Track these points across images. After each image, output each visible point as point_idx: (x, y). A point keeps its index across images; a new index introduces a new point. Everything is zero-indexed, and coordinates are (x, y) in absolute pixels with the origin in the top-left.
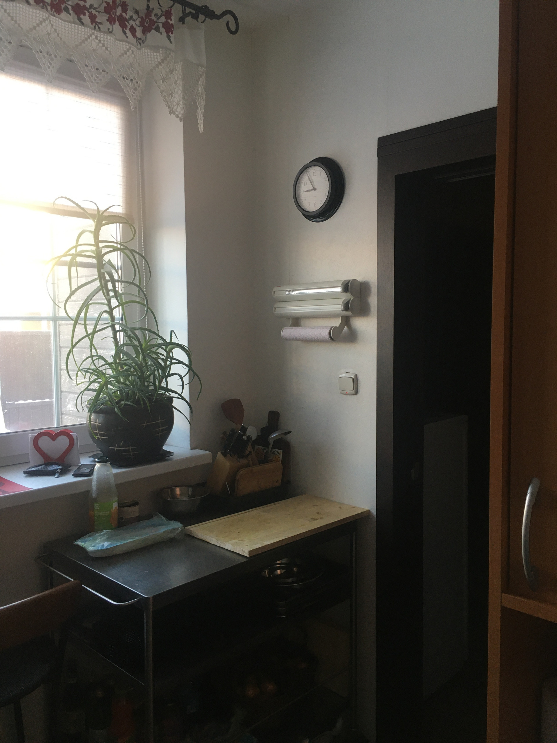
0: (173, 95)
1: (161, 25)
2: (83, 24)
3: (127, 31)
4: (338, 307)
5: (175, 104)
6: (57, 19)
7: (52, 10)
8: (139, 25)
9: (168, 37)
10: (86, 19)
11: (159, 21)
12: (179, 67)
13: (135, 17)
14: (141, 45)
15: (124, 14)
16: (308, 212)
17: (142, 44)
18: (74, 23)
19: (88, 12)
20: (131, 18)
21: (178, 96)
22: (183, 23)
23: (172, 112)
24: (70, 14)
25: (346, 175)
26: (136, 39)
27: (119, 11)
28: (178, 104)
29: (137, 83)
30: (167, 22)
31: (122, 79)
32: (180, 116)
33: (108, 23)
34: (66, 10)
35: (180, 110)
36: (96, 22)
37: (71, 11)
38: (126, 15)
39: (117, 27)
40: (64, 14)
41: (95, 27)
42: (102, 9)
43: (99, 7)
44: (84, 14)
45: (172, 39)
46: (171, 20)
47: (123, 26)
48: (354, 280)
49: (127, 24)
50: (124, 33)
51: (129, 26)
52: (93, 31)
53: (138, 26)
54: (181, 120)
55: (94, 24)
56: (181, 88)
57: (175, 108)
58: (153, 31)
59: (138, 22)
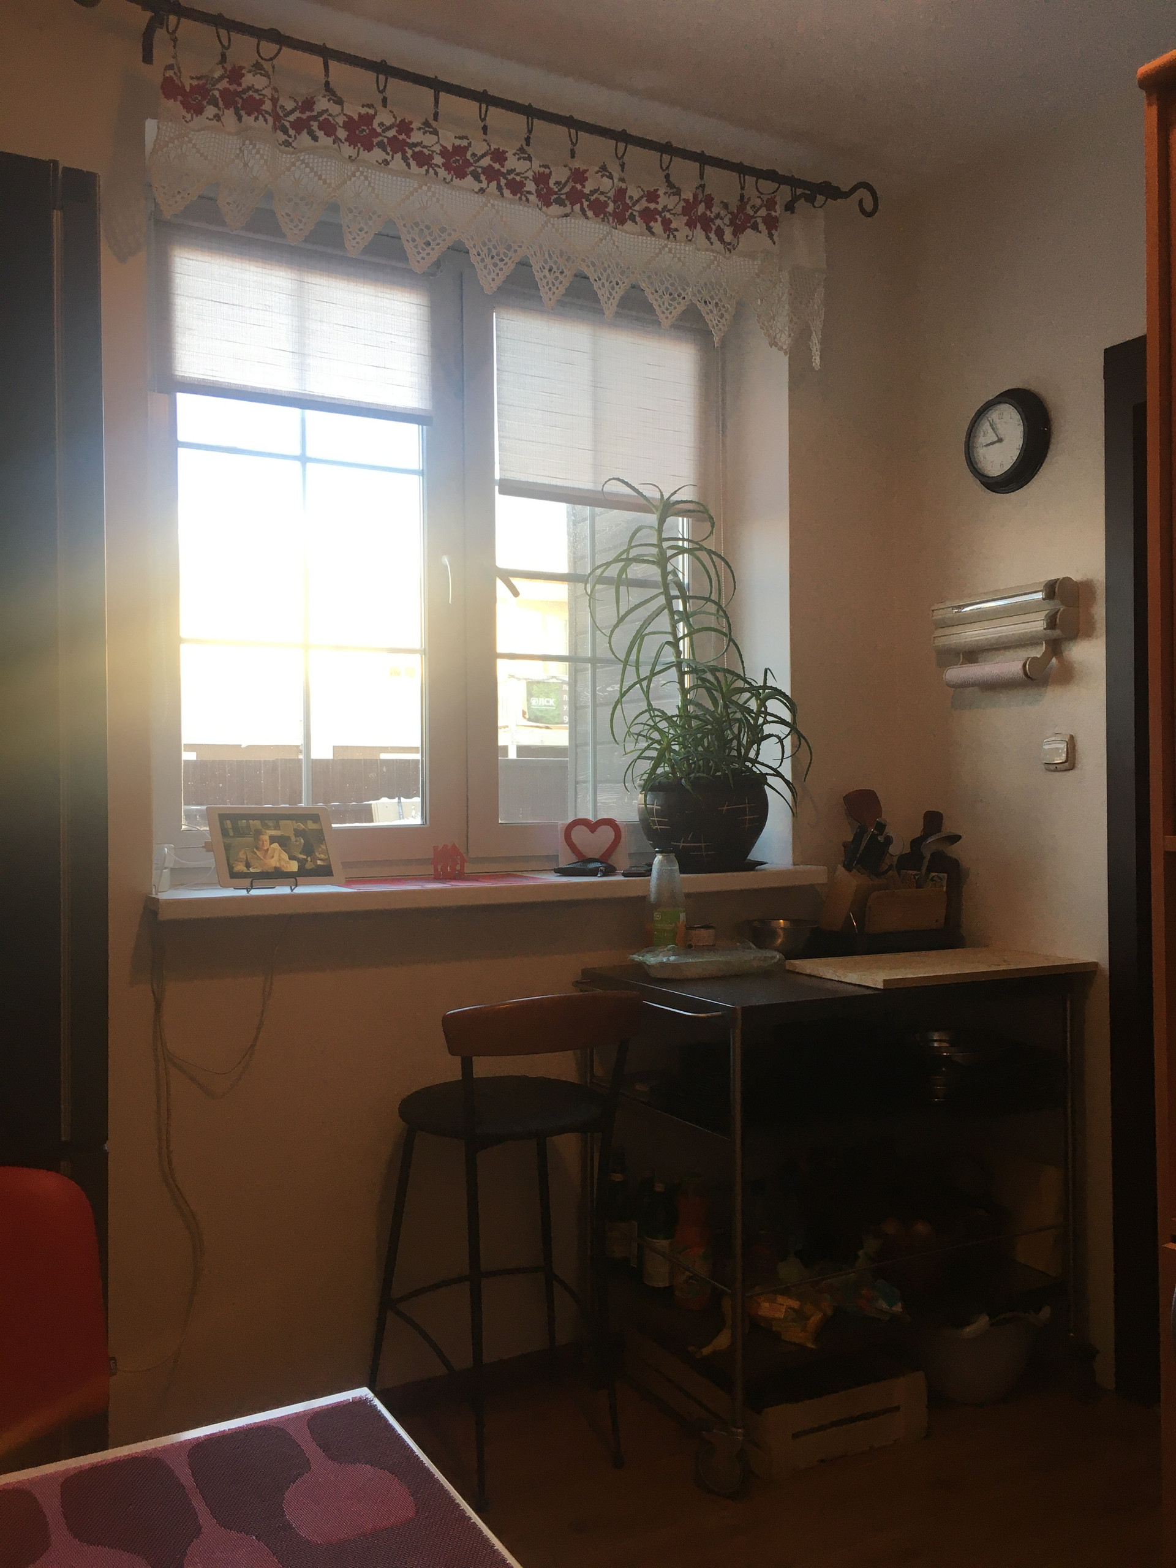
0: (776, 318)
1: (759, 220)
2: (653, 234)
3: (712, 236)
4: (1037, 624)
5: (778, 330)
6: (620, 232)
7: (613, 221)
8: (728, 224)
9: (771, 236)
10: (657, 227)
11: (759, 214)
12: (785, 276)
13: (723, 213)
14: (730, 252)
15: (708, 213)
16: (988, 477)
17: (732, 251)
18: (642, 235)
19: (661, 217)
20: (718, 216)
21: (782, 321)
22: (793, 212)
23: (773, 343)
24: (636, 223)
25: (1053, 414)
26: (724, 244)
27: (701, 208)
28: (781, 331)
29: (724, 307)
30: (769, 215)
31: (704, 305)
32: (785, 347)
33: (687, 227)
34: (632, 218)
35: (785, 340)
36: (670, 229)
37: (638, 219)
38: (711, 213)
39: (699, 232)
40: (629, 225)
41: (669, 236)
42: (679, 210)
43: (674, 208)
44: (656, 221)
45: (776, 238)
46: (776, 212)
47: (706, 229)
48: (1067, 580)
49: (712, 225)
50: (708, 238)
51: (714, 228)
52: (666, 242)
53: (728, 226)
54: (786, 353)
55: (668, 233)
56: (787, 307)
57: (778, 336)
58: (749, 231)
59: (727, 221)
